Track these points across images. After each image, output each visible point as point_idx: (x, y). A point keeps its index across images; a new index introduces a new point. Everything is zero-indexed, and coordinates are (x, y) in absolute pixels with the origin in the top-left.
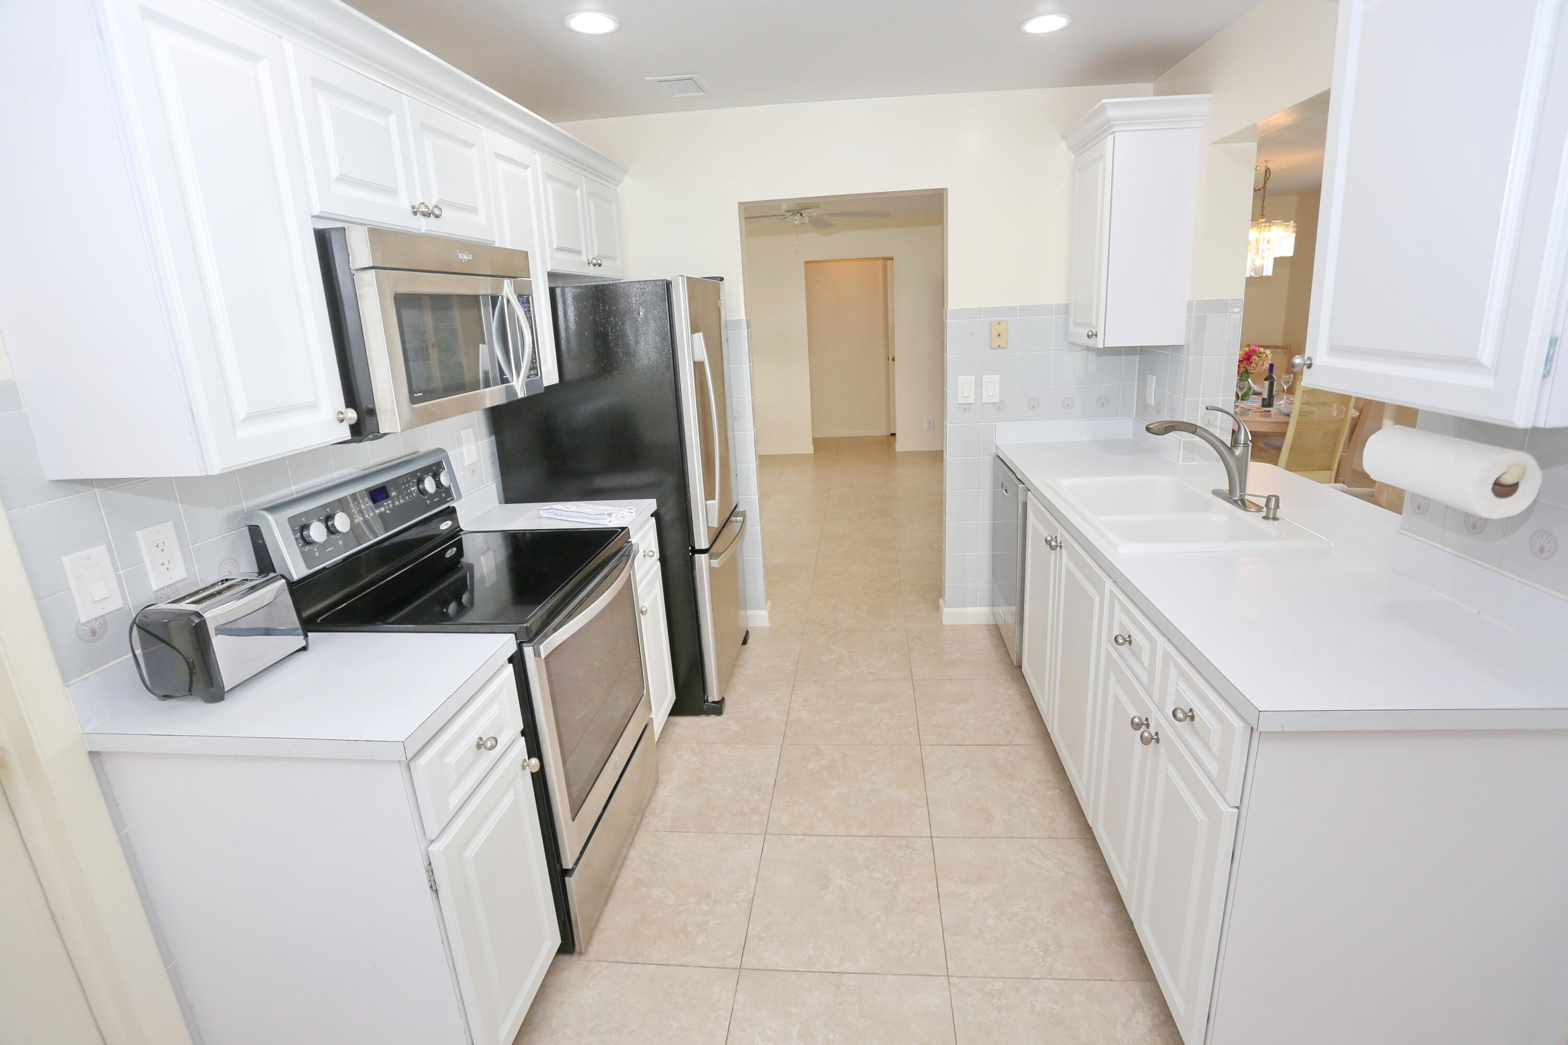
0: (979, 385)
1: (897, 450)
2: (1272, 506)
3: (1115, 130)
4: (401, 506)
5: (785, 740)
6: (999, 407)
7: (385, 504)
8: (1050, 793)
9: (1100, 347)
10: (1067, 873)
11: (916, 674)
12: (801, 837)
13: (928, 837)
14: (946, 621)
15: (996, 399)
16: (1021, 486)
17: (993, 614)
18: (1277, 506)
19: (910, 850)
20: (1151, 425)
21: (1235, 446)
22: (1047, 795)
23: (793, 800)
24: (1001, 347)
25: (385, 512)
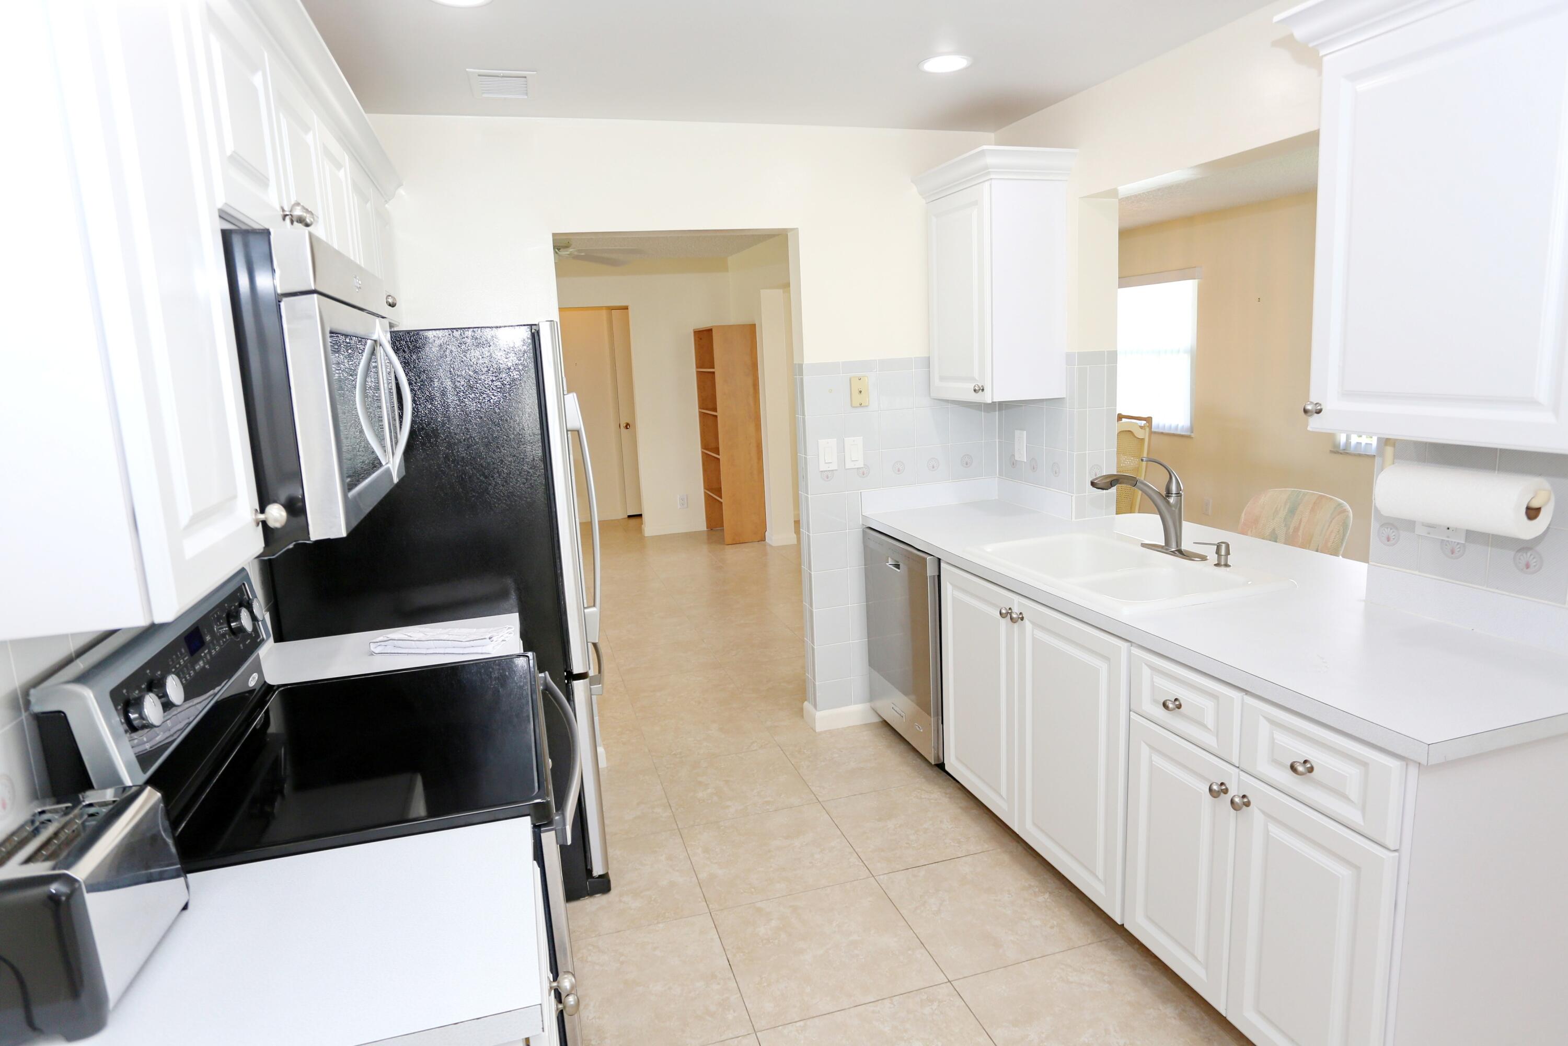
0: (842, 449)
1: (646, 535)
2: (1223, 552)
3: (991, 177)
4: (219, 654)
5: (710, 906)
6: (863, 472)
7: (203, 654)
8: (1041, 899)
9: (989, 402)
10: (1109, 983)
11: (820, 794)
12: (802, 1023)
13: (946, 983)
14: (819, 728)
15: (860, 464)
16: (929, 558)
17: (873, 710)
18: (1228, 553)
19: (936, 1004)
20: (1096, 479)
21: (1168, 496)
22: (1038, 902)
23: (764, 979)
24: (862, 405)
25: (204, 667)
